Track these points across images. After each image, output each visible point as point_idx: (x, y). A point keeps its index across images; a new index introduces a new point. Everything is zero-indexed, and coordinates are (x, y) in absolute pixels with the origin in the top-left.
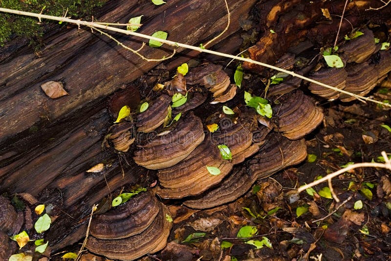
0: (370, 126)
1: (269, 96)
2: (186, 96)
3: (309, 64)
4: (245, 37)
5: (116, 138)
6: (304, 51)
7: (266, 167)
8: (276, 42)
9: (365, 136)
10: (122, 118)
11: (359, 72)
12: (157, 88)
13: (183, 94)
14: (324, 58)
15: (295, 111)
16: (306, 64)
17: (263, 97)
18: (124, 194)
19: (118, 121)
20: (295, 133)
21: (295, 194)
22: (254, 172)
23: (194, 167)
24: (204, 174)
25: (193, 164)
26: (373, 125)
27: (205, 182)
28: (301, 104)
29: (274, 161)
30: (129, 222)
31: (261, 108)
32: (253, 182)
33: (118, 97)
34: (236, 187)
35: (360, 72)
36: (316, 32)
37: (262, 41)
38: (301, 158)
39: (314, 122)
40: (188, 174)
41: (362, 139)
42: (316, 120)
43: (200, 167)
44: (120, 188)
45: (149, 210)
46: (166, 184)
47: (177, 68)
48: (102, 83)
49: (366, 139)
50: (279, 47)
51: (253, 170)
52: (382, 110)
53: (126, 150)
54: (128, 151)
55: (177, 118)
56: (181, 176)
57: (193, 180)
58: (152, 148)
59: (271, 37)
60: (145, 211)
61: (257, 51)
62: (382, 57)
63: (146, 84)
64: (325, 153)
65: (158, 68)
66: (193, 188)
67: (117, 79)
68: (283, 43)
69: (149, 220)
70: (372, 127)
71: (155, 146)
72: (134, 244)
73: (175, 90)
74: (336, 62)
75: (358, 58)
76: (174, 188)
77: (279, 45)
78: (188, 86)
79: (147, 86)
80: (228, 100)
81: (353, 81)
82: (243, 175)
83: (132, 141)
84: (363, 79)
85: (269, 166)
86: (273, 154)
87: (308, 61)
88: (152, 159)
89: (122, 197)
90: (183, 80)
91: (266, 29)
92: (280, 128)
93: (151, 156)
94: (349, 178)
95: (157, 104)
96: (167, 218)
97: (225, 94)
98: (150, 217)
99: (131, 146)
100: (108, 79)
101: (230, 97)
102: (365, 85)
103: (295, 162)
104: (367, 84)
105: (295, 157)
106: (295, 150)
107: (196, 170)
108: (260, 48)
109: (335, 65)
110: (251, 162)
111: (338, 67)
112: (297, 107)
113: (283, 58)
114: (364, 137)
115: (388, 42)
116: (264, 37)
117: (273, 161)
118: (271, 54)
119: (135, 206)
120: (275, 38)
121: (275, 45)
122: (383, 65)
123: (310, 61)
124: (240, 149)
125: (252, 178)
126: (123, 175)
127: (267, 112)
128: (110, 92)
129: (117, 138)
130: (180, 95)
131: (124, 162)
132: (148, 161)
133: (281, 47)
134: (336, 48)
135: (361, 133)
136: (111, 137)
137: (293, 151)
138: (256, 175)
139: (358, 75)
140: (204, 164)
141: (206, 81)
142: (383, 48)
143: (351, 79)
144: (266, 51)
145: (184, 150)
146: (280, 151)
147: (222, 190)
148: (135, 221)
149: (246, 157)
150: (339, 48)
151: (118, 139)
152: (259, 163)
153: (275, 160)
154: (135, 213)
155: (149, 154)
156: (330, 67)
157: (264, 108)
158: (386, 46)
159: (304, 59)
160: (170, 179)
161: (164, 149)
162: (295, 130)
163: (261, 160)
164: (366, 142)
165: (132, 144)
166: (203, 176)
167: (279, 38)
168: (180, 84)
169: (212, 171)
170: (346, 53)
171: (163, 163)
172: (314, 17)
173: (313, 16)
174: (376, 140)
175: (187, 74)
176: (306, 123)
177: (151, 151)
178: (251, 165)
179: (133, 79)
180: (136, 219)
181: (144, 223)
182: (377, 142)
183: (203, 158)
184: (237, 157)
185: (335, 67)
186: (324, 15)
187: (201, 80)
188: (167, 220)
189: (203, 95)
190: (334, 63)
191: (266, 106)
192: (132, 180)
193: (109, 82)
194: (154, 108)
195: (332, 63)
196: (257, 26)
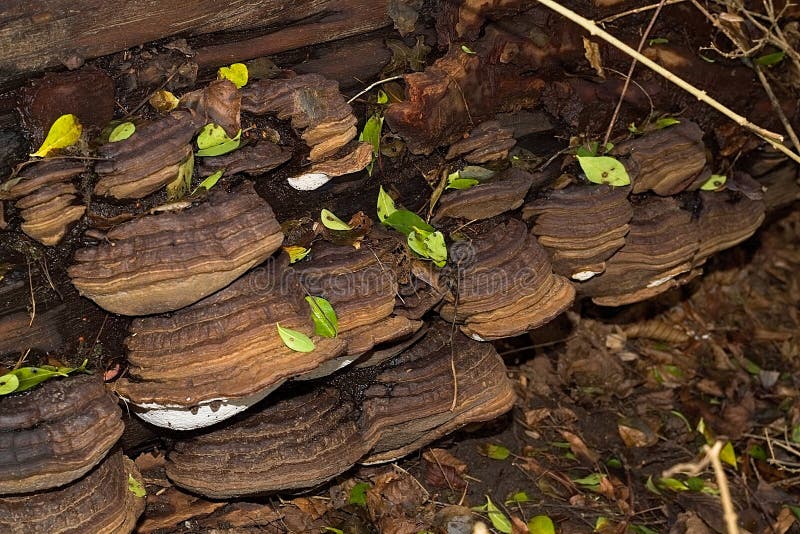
0: (639, 408)
1: (438, 216)
2: (238, 136)
3: (541, 169)
4: (398, 49)
5: (32, 193)
6: (530, 136)
7: (407, 410)
8: (474, 80)
9: (625, 428)
10: (55, 145)
11: (657, 217)
12: (159, 98)
13: (230, 134)
14: (578, 163)
15: (507, 263)
16: (534, 165)
17: (424, 218)
18: (26, 371)
19: (42, 152)
20: (498, 323)
21: (461, 516)
22: (374, 420)
23: (244, 320)
24: (269, 347)
25: (240, 312)
26: (645, 406)
27: (269, 364)
28: (522, 251)
29: (432, 397)
30: (35, 440)
31: (418, 237)
32: (368, 448)
33: (55, 85)
34: (324, 446)
35: (661, 219)
36: (566, 90)
37: (440, 65)
38: (501, 406)
39: (549, 304)
40: (222, 340)
41: (618, 434)
42: (556, 298)
43: (260, 324)
44: (16, 356)
45: (98, 419)
46: (150, 368)
47: (218, 69)
48: (19, 26)
49: (628, 437)
50: (478, 96)
51: (372, 415)
52: (660, 384)
53: (56, 239)
54: (61, 242)
55: (210, 183)
56: (201, 344)
57: (234, 358)
58: (131, 240)
59: (464, 61)
60: (86, 418)
61: (428, 85)
62: (706, 207)
63: (133, 78)
64: (529, 447)
65: (172, 46)
66: (231, 378)
67: (61, 32)
68: (489, 87)
69: (92, 448)
70: (642, 409)
71: (142, 237)
72: (35, 525)
73: (209, 117)
74: (611, 172)
75: (664, 176)
76: (174, 380)
77: (480, 88)
78: (247, 116)
79: (135, 85)
80: (349, 172)
81: (641, 238)
82: (344, 421)
83: (76, 212)
84: (667, 237)
85: (417, 408)
86: (432, 378)
87: (539, 160)
88: (127, 274)
89: (19, 376)
90: (232, 99)
91: (453, 42)
92: (459, 304)
93: (125, 265)
94: (597, 505)
95: (161, 124)
96: (132, 485)
97: (342, 157)
98: (97, 441)
99: (71, 226)
100: (36, 20)
101: (354, 163)
102: (670, 254)
103: (482, 412)
104: (676, 252)
105: (484, 400)
106: (487, 379)
107: (245, 330)
108: (435, 79)
109: (606, 179)
110: (368, 393)
111: (616, 184)
112: (511, 253)
113: (484, 127)
114: (623, 429)
115: (721, 175)
116: (447, 58)
117: (427, 395)
118: (459, 105)
119: (58, 401)
120: (474, 67)
121: (470, 84)
122: (705, 228)
123: (544, 162)
124: (363, 318)
125: (366, 435)
126: (33, 315)
127: (434, 250)
128: (35, 65)
129: (36, 192)
130: (220, 132)
131: (39, 280)
132: (112, 278)
133: (483, 98)
134: (610, 146)
135: (617, 420)
136: (20, 187)
137: (481, 381)
138: (378, 431)
139: (655, 224)
140: (270, 320)
141: (299, 104)
142: (709, 186)
143: (637, 232)
144: (447, 92)
145: (226, 257)
146: (450, 371)
147: (287, 446)
148: (52, 441)
149: (378, 340)
150: (617, 145)
151: (40, 198)
152: (391, 397)
153: (435, 393)
154: (55, 422)
155: (121, 257)
156: (593, 184)
157: (428, 239)
158: (715, 184)
159: (530, 155)
160: (166, 353)
161: (168, 242)
162: (499, 313)
163: (397, 389)
164: (628, 443)
165: (75, 223)
166: (264, 349)
167: (481, 72)
168: (223, 106)
169: (292, 339)
170: (636, 157)
171: (157, 289)
172: (565, 51)
173: (563, 48)
174: (652, 440)
175: (245, 88)
176: (531, 302)
177: (128, 249)
178: (368, 399)
179: (103, 51)
180: (58, 436)
181: (78, 454)
182: (656, 446)
183: (269, 302)
184: (352, 338)
185: (606, 184)
186: (587, 55)
187: (286, 98)
188: (131, 489)
189: (283, 150)
190: (605, 175)
191: (431, 236)
192: (50, 340)
193: (38, 30)
194: (154, 132)
195: (600, 174)
196: (428, 33)
